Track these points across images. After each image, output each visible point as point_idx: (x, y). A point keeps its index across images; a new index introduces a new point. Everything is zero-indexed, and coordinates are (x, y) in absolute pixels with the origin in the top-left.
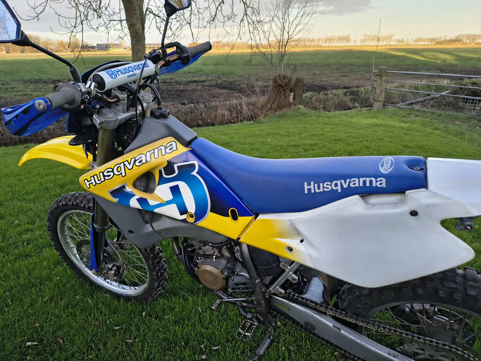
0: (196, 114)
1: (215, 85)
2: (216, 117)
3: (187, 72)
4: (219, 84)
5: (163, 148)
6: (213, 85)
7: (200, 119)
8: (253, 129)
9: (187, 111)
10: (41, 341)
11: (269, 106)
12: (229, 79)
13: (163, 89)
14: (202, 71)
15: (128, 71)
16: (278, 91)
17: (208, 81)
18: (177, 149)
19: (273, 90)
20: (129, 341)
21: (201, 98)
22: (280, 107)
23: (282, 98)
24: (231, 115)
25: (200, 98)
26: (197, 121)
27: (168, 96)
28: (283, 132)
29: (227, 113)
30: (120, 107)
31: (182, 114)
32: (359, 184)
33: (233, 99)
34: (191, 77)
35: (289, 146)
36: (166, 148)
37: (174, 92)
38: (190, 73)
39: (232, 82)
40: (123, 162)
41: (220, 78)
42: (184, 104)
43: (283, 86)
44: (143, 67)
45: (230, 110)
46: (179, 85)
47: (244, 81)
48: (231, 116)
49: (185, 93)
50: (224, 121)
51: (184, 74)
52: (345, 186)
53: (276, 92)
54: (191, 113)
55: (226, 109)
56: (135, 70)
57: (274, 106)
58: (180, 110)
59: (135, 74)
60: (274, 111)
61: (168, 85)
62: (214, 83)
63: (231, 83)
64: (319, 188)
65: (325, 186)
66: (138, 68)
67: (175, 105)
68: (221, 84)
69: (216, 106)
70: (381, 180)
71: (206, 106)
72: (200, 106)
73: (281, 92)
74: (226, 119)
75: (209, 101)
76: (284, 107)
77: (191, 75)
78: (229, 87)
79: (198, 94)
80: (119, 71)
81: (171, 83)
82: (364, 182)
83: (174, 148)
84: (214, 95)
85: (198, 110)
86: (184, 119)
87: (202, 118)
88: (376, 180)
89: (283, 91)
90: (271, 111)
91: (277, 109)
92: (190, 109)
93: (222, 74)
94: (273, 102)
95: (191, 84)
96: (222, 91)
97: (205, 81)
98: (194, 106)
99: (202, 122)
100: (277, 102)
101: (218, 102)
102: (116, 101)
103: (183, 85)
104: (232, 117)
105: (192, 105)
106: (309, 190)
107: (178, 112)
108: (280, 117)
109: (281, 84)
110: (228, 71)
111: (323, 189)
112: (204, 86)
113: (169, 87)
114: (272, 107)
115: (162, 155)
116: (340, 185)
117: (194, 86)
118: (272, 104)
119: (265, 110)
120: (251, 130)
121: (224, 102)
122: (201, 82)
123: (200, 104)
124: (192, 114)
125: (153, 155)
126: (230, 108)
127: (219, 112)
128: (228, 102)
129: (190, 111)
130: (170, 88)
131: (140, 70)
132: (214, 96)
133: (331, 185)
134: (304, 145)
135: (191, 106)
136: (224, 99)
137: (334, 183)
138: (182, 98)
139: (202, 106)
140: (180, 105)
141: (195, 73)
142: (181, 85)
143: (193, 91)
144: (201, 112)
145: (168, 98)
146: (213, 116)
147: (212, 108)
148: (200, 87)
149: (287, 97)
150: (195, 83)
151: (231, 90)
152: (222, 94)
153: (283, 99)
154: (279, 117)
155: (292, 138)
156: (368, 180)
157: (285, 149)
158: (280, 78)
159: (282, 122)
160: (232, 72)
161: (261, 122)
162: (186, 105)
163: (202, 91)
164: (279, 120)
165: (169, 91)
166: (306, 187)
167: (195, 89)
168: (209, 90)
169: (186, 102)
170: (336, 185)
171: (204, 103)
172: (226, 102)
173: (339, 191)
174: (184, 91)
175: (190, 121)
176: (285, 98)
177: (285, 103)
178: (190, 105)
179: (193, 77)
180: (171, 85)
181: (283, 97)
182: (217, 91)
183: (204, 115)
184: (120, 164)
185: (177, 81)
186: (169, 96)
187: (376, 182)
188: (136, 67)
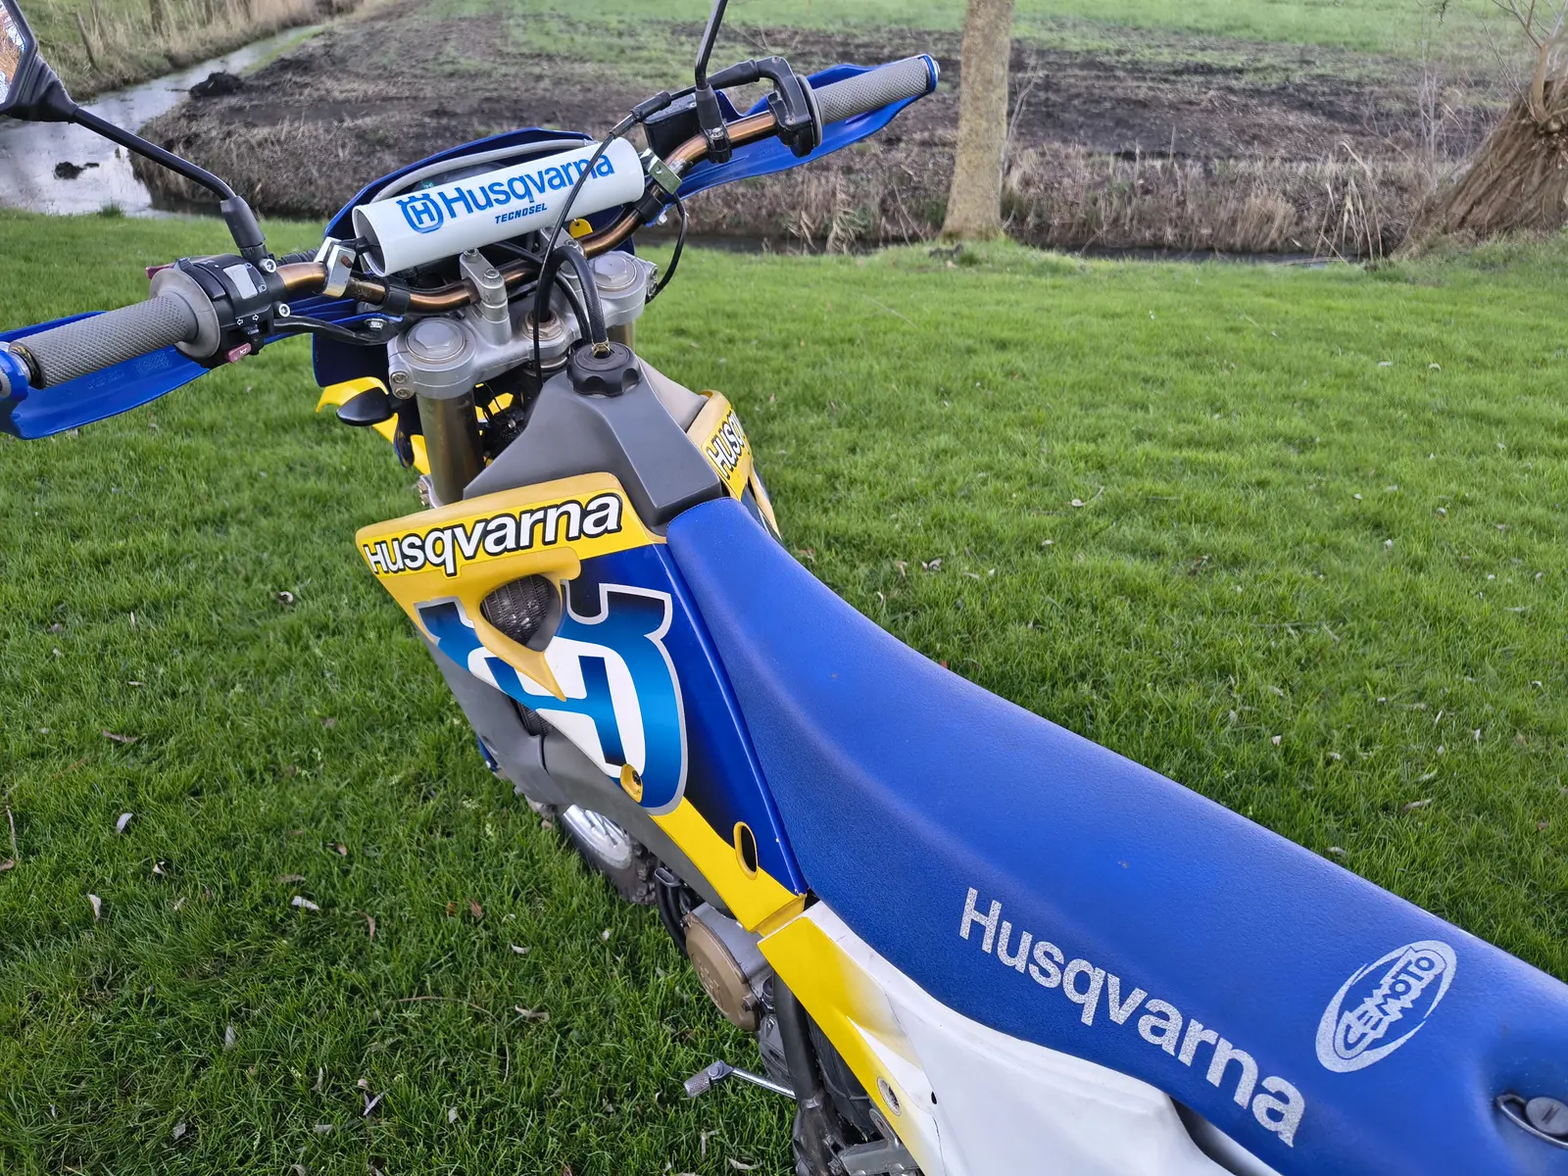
0: (1163, 202)
1: (1273, 92)
2: (1234, 222)
3: (1189, 28)
4: (1291, 90)
5: (575, 510)
6: (1266, 88)
7: (1171, 220)
8: (1341, 303)
9: (1133, 185)
10: (329, 905)
11: (1459, 210)
12: (1343, 70)
13: (1073, 91)
14: (1248, 26)
15: (502, 197)
16: (1518, 153)
17: (1257, 70)
18: (619, 528)
19: (1497, 145)
20: (524, 1012)
21: (1203, 138)
22: (1504, 223)
23: (1529, 183)
24: (1301, 218)
25: (1197, 140)
26: (1158, 225)
27: (1081, 119)
28: (1461, 342)
29: (1282, 209)
30: (486, 323)
31: (1110, 194)
32: (1178, 1048)
33: (1327, 157)
34: (1195, 47)
35: (1451, 414)
36: (585, 514)
37: (1108, 105)
38: (1198, 31)
39: (1349, 83)
40: (452, 528)
41: (1308, 63)
42: (1129, 156)
43: (1549, 134)
44: (583, 176)
45: (1298, 201)
46: (1137, 79)
47: (1402, 82)
48: (1297, 224)
49: (1147, 114)
50: (1265, 239)
51: (1176, 33)
52: (1119, 1015)
53: (1509, 156)
54: (1147, 192)
55: (1285, 194)
56: (542, 189)
57: (1484, 214)
58: (1108, 179)
59: (541, 207)
60: (1473, 236)
61: (1098, 78)
62: (1275, 80)
63: (1340, 88)
64: (1013, 951)
65: (1038, 954)
66: (556, 182)
67: (1096, 158)
68: (1301, 88)
69: (1249, 179)
70: (1281, 1097)
71: (1208, 172)
72: (1188, 169)
73: (1534, 155)
74: (1274, 234)
75: (1230, 154)
76: (1527, 222)
77: (1197, 43)
78: (1331, 103)
79: (1192, 121)
80: (461, 197)
81: (1111, 69)
82: (1205, 1052)
83: (611, 524)
84: (1255, 131)
85: (1176, 185)
86: (1114, 214)
87: (1180, 218)
88: (1261, 1078)
89: (1544, 153)
90: (1463, 231)
91: (1489, 227)
92: (1146, 180)
93: (1323, 45)
94: (1484, 194)
95: (1185, 77)
96: (1292, 118)
97: (1241, 71)
98: (1163, 166)
99: (1177, 231)
100: (1498, 199)
101: (1260, 164)
102: (465, 302)
103: (1153, 79)
104: (1298, 230)
105: (1158, 164)
106: (978, 929)
107: (1100, 185)
108: (1492, 264)
109: (1541, 123)
110: (1353, 34)
111: (1027, 966)
112: (1231, 90)
113: (1097, 84)
114: (1470, 218)
115: (569, 539)
116: (1098, 992)
117: (1190, 88)
118: (1477, 202)
119: (1437, 224)
120: (1329, 309)
121: (1287, 165)
122: (1224, 72)
123: (1189, 162)
124: (1148, 198)
125: (539, 527)
126: (1301, 191)
127: (1255, 202)
128: (1304, 165)
129: (1142, 186)
130: (1100, 87)
131: (568, 189)
132: (1255, 137)
133: (1062, 968)
134: (1525, 420)
135: (1153, 167)
136: (1290, 152)
137: (1079, 965)
138: (1130, 133)
139: (1195, 170)
140: (1112, 159)
141: (1219, 34)
142: (1144, 79)
143: (1178, 109)
144: (1183, 193)
145: (1080, 127)
146: (1223, 215)
147: (1233, 182)
148: (1212, 93)
149: (1554, 182)
150: (1201, 74)
151: (1331, 115)
152: (1291, 130)
153: (1531, 189)
154: (1486, 265)
155: (1486, 379)
156: (1225, 1052)
157: (1430, 424)
158: (1546, 98)
159: (1489, 290)
160: (1365, 39)
161: (1394, 278)
162: (1134, 160)
163: (1213, 111)
164: (1476, 281)
165: (1092, 102)
166: (970, 914)
167: (1190, 103)
168: (1245, 109)
169: (1138, 151)
170: (1082, 982)
171: (1208, 158)
172: (1294, 165)
173: (1087, 1019)
174: (1143, 104)
175: (1135, 222)
176: (1542, 183)
177: (1535, 208)
178: (1148, 162)
179: (1203, 49)
180: (1107, 78)
181: (1536, 180)
182: (1275, 114)
183: (1190, 207)
184: (442, 531)
185: (1135, 63)
186: (1086, 117)
187: (1259, 1089)
188: (546, 178)
